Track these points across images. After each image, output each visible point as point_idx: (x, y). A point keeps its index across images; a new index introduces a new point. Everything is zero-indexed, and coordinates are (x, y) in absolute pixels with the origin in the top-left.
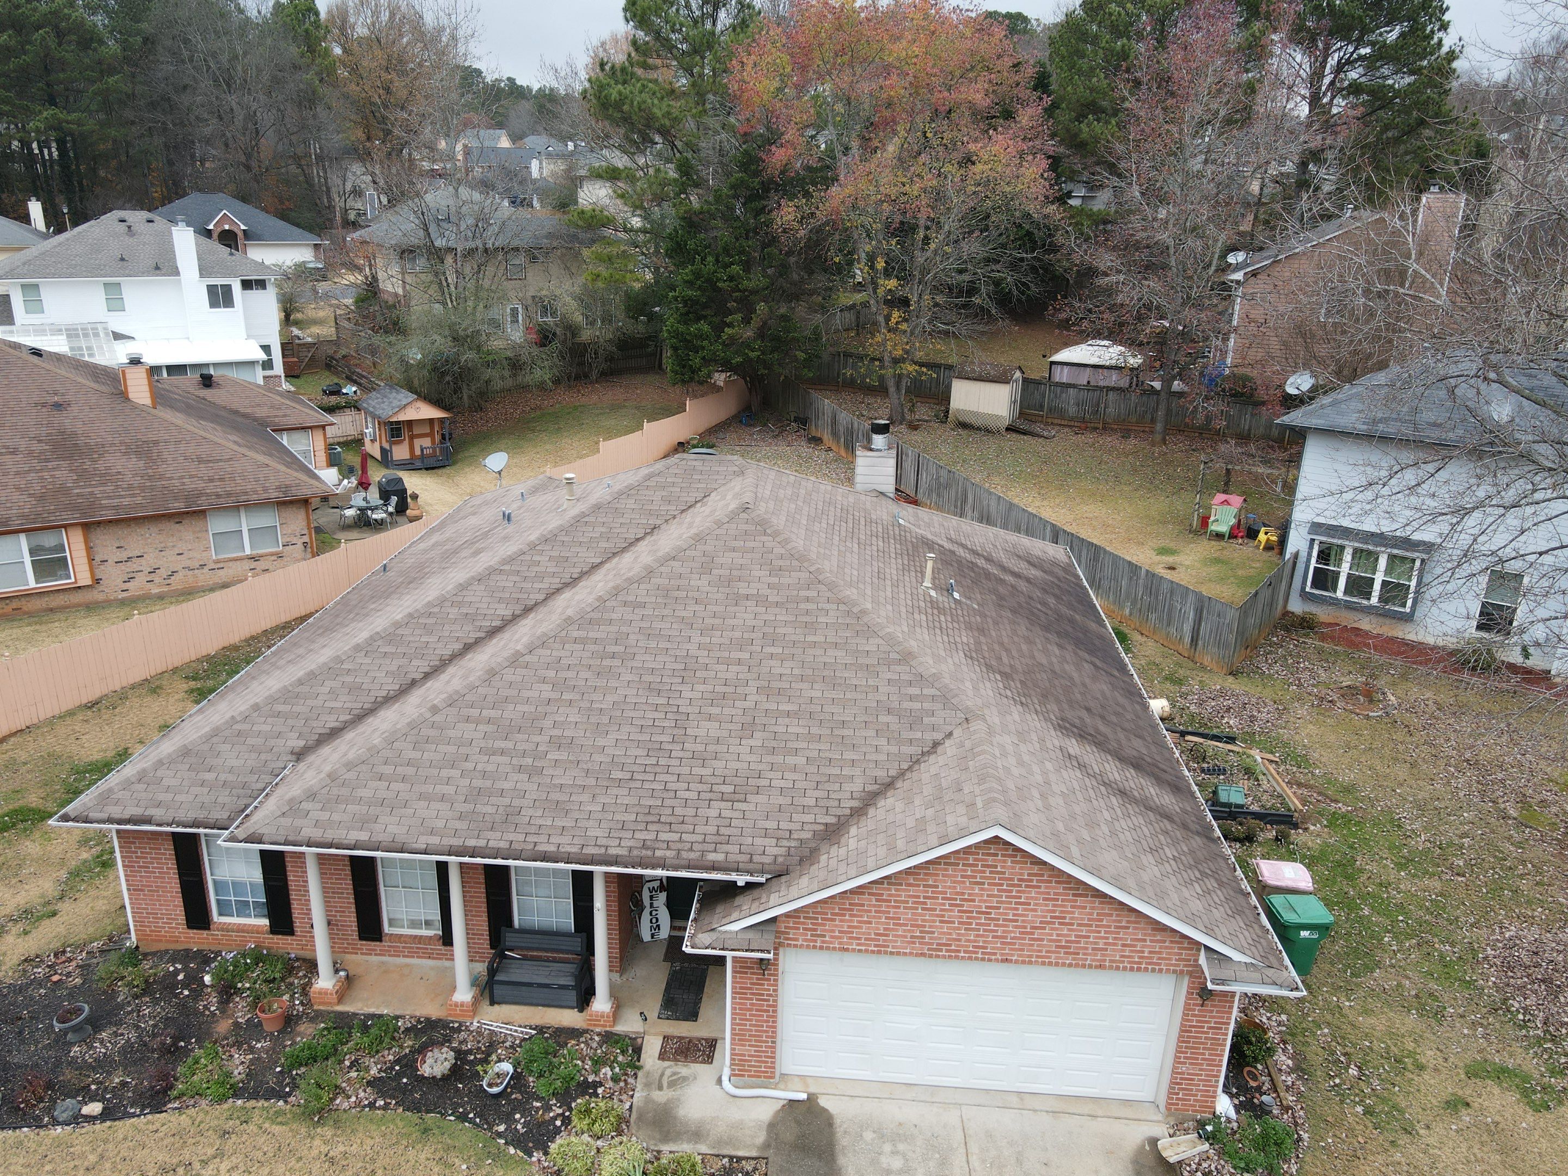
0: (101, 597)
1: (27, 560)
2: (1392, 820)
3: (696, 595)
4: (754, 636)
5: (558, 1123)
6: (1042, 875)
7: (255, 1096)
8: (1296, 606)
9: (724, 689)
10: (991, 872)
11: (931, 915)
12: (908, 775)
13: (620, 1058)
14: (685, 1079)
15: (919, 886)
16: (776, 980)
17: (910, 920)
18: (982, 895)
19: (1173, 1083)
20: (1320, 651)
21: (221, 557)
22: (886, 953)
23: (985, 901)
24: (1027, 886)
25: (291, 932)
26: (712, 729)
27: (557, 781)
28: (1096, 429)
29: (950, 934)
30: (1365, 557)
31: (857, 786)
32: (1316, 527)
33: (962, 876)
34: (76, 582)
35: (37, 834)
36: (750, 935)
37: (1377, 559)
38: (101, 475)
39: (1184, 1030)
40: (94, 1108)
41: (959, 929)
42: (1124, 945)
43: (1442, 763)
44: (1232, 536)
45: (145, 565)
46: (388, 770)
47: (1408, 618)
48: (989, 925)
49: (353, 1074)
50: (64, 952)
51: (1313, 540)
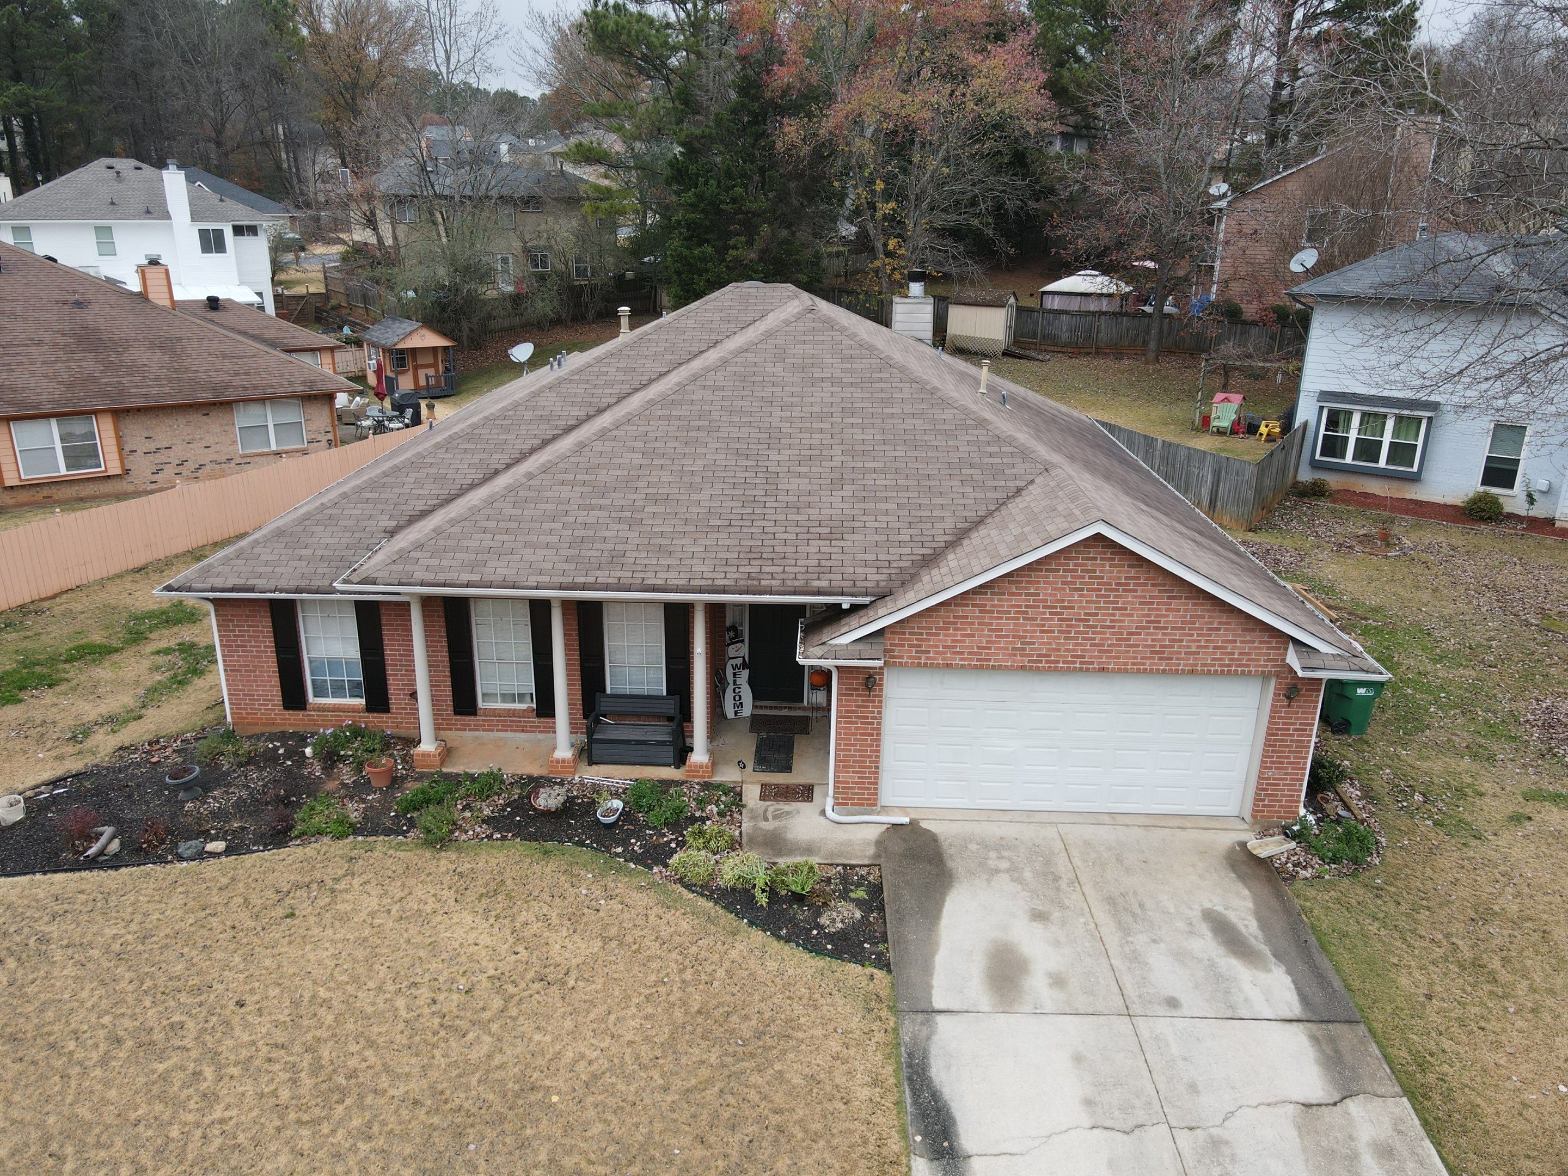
0: (130, 488)
1: (58, 446)
2: (1421, 631)
3: (773, 379)
4: (833, 410)
5: (673, 845)
6: (1139, 578)
7: (374, 833)
8: (1306, 475)
9: (810, 452)
10: (1090, 577)
11: (1032, 625)
12: (996, 514)
13: (723, 798)
14: (788, 813)
15: (1020, 594)
16: (880, 702)
17: (1012, 631)
18: (1081, 602)
19: (1259, 789)
20: (1333, 511)
21: (247, 452)
22: (988, 667)
23: (1084, 608)
24: (1124, 591)
25: (387, 710)
26: (804, 485)
27: (656, 529)
28: (1088, 354)
29: (1050, 644)
30: (1373, 420)
31: (949, 524)
32: (1325, 396)
33: (1063, 583)
34: (106, 471)
35: (107, 664)
36: (860, 646)
37: (1384, 424)
38: (128, 367)
39: (1270, 733)
40: (219, 846)
41: (1058, 638)
42: (1215, 648)
43: (1462, 588)
44: (1234, 431)
45: (173, 457)
46: (492, 524)
47: (1415, 478)
48: (1087, 633)
49: (468, 814)
50: (158, 742)
51: (1322, 408)
